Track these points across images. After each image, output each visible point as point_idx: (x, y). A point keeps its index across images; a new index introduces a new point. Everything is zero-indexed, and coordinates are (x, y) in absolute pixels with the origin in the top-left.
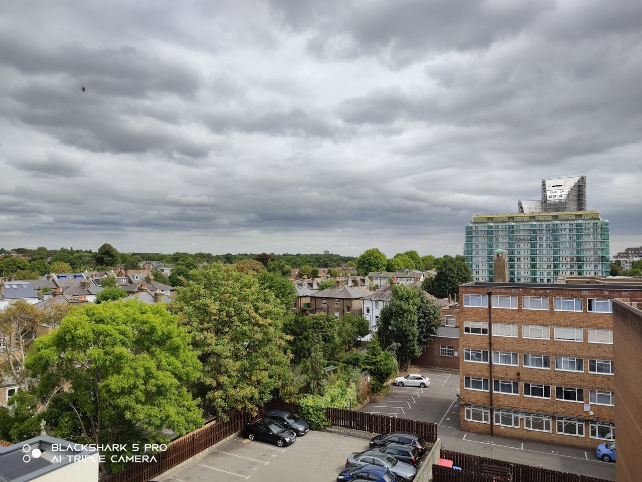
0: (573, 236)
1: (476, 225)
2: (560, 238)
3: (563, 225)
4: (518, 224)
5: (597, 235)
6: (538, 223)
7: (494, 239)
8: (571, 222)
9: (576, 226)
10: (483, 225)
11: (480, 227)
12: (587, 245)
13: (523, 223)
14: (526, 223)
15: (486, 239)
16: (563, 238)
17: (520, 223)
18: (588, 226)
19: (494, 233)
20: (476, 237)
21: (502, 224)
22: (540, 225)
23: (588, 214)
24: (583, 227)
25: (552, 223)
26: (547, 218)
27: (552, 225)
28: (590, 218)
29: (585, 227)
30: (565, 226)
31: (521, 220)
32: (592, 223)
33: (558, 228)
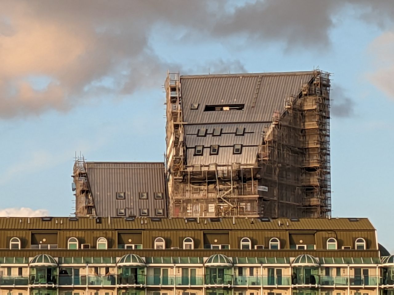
3: (246, 273)
8: (276, 263)
13: (93, 262)
14: (103, 262)
17: (82, 262)
18: (335, 281)
22: (157, 270)
23: (338, 233)
24: (320, 286)
25: (204, 265)
26: (184, 243)
27: (206, 271)
28: (345, 248)
29: (327, 283)
30: (254, 279)
31: (85, 246)
32: (351, 268)
33: (229, 286)
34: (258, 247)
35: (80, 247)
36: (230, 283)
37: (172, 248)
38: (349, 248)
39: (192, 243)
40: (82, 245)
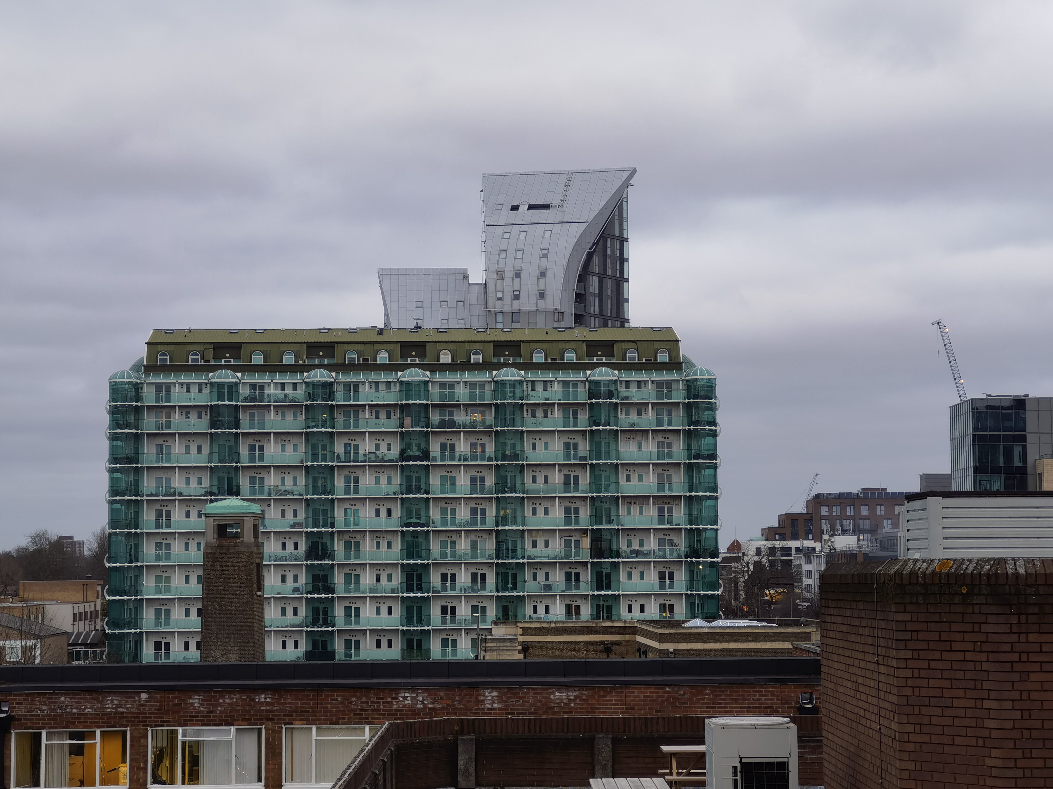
0: (578, 439)
1: (161, 379)
2: (527, 446)
3: (539, 387)
4: (351, 378)
5: (671, 438)
6: (438, 377)
7: (244, 450)
8: (572, 376)
9: (592, 395)
10: (193, 379)
11: (176, 391)
12: (634, 479)
13: (373, 377)
14: (383, 377)
15: (206, 449)
16: (540, 447)
17: (361, 377)
18: (636, 396)
19: (244, 419)
20: (160, 441)
21: (278, 379)
22: (442, 385)
23: (639, 344)
24: (618, 401)
25: (493, 379)
26: (472, 356)
27: (495, 386)
28: (646, 360)
29: (627, 398)
30: (547, 394)
31: (364, 360)
32: (653, 382)
33: (520, 401)
34: (552, 360)
35: (359, 361)
36: (521, 398)
37: (459, 362)
38: (651, 360)
39: (480, 356)
40: (361, 359)
